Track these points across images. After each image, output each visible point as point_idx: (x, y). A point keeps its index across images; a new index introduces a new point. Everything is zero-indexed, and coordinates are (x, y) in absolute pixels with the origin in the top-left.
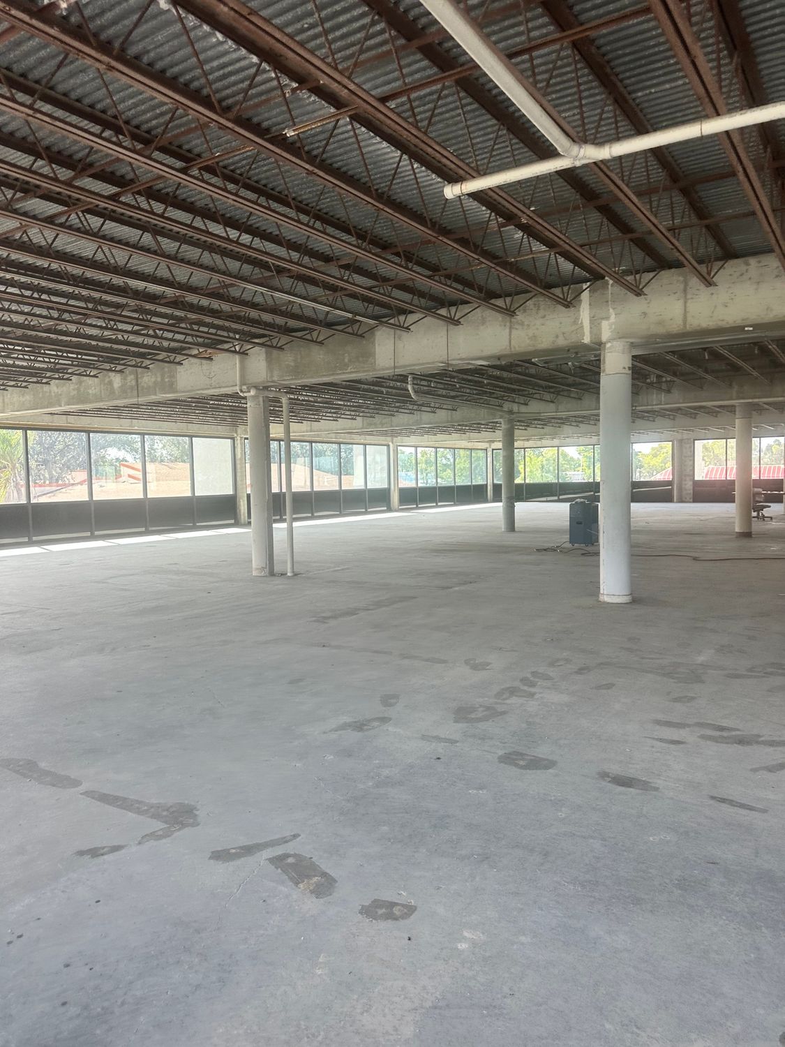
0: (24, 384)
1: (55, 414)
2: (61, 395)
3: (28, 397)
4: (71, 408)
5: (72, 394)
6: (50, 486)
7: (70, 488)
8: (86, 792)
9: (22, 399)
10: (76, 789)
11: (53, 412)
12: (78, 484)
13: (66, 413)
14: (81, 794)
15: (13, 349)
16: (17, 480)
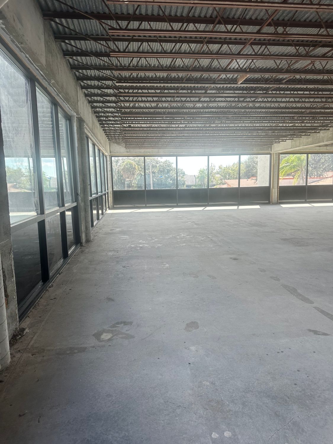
0: (309, 134)
1: (321, 146)
2: (324, 137)
3: (309, 140)
4: (328, 143)
5: (329, 136)
6: (317, 178)
7: (325, 179)
8: (316, 307)
9: (307, 140)
10: (311, 305)
11: (320, 145)
12: (329, 177)
13: (326, 145)
14: (313, 307)
15: (305, 119)
16: (303, 176)
